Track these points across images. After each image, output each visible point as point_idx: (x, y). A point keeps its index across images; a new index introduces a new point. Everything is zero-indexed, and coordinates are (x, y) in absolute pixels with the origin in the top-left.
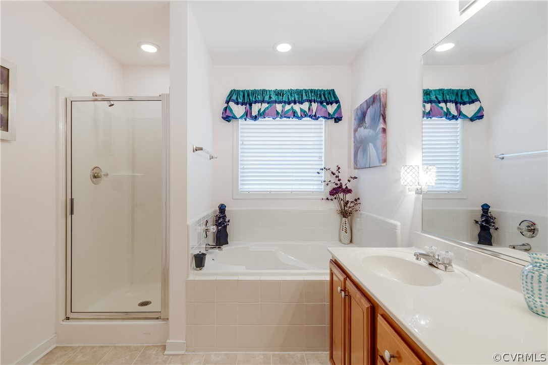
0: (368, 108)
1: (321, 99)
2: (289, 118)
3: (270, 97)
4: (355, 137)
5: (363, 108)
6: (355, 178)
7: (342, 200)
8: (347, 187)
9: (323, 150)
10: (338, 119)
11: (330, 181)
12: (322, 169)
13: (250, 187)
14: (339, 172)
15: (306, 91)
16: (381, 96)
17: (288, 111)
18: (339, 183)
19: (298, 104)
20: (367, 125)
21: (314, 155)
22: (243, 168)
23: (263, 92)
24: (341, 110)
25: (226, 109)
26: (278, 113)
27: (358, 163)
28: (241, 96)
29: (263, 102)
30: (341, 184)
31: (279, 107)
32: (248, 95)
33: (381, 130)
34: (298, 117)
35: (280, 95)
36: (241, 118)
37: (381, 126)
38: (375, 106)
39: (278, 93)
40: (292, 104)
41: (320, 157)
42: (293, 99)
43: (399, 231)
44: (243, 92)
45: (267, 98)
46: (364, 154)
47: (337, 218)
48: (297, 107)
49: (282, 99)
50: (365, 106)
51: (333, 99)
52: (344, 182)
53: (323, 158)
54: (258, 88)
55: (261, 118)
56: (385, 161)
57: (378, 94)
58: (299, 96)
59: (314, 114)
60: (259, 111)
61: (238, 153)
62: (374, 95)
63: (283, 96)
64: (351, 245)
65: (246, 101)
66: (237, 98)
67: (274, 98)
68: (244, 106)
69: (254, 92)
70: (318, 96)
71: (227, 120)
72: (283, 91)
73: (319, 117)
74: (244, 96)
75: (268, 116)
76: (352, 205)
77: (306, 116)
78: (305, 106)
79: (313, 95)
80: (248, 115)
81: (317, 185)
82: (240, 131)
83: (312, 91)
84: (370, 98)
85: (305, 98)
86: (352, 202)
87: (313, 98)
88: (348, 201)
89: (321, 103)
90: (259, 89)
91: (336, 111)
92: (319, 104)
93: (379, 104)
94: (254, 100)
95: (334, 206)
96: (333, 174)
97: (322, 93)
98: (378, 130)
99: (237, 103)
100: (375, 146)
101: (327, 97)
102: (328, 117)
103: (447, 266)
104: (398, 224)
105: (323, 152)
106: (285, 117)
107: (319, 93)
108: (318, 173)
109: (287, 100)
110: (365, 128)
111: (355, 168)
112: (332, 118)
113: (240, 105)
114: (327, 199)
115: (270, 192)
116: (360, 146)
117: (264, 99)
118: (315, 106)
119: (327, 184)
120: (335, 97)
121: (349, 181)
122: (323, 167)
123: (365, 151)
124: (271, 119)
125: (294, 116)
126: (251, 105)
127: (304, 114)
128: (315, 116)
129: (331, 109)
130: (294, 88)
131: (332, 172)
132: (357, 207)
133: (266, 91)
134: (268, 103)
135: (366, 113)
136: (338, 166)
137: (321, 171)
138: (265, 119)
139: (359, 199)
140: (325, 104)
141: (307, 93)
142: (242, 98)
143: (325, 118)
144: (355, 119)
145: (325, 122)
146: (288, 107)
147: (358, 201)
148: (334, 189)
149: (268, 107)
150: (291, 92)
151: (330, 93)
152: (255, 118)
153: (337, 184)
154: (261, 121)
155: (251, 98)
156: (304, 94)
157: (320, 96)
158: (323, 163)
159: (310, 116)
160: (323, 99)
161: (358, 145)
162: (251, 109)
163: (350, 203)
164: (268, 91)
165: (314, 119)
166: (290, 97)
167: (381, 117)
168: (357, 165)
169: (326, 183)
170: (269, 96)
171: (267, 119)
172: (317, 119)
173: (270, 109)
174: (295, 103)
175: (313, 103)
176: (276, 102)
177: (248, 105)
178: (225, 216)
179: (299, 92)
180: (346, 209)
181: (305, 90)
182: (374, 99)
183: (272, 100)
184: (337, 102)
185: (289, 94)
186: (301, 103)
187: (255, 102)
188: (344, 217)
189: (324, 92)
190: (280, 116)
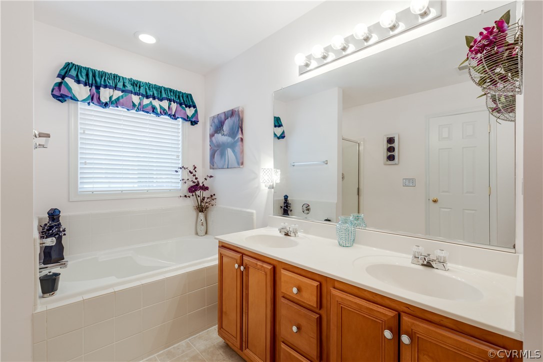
0: (226, 118)
1: (180, 100)
2: (148, 112)
3: (124, 86)
4: (211, 141)
5: (221, 118)
6: (211, 177)
7: (199, 196)
8: (203, 185)
9: (180, 150)
10: (194, 123)
11: (188, 180)
12: (181, 168)
13: (95, 186)
14: (196, 171)
15: (166, 89)
16: (240, 112)
17: (147, 105)
18: (196, 181)
19: (157, 100)
20: (225, 133)
21: (172, 154)
22: (85, 163)
23: (114, 77)
24: (198, 115)
25: (59, 85)
26: (134, 105)
27: (215, 164)
28: (83, 74)
29: (115, 88)
30: (198, 182)
31: (136, 99)
32: (94, 76)
33: (240, 139)
34: (157, 114)
35: (136, 86)
36: (84, 101)
37: (240, 136)
38: (233, 118)
39: (134, 83)
40: (151, 99)
41: (178, 156)
42: (151, 93)
43: (255, 217)
44: (87, 70)
45: (120, 85)
46: (221, 157)
47: (193, 213)
48: (156, 103)
49: (139, 90)
50: (223, 117)
51: (191, 103)
52: (201, 181)
53: (180, 157)
54: (109, 70)
55: (113, 106)
56: (242, 164)
57: (236, 110)
58: (158, 92)
59: (173, 113)
60: (110, 98)
61: (78, 144)
62: (233, 110)
63: (140, 87)
64: (207, 236)
65: (90, 82)
66: (77, 75)
67: (129, 87)
68: (88, 88)
69: (103, 74)
70: (177, 97)
71: (59, 100)
72: (140, 82)
73: (178, 118)
74: (87, 75)
75: (123, 106)
76: (208, 200)
77: (165, 114)
78: (165, 104)
79: (172, 94)
80: (94, 99)
81: (176, 183)
82: (79, 117)
83: (171, 90)
84: (228, 111)
85: (164, 95)
86: (208, 198)
87: (172, 98)
88: (204, 197)
89: (181, 104)
90: (109, 72)
91: (193, 115)
92: (178, 105)
93: (238, 119)
94: (102, 83)
95: (191, 202)
96: (191, 173)
97: (181, 95)
98: (237, 138)
99: (79, 82)
100: (234, 151)
101: (185, 100)
102: (186, 119)
103: (295, 233)
104: (254, 212)
105: (180, 152)
106: (143, 111)
107: (178, 94)
108: (177, 171)
109: (144, 93)
110: (223, 135)
111: (211, 168)
112: (189, 121)
113: (82, 85)
114: (186, 196)
115: (122, 191)
116: (217, 150)
117: (116, 86)
118: (174, 106)
119: (185, 183)
120: (193, 102)
121: (206, 179)
122: (180, 166)
123: (223, 154)
124: (125, 110)
125: (153, 111)
126: (98, 88)
127: (164, 112)
128: (174, 115)
129: (190, 112)
130: (153, 82)
131: (190, 171)
132: (213, 202)
133: (119, 77)
134: (123, 91)
135: (224, 123)
136: (194, 166)
137: (180, 169)
138: (117, 108)
139: (214, 195)
140: (184, 106)
141: (166, 92)
142: (85, 77)
143: (184, 119)
144: (211, 126)
145: (183, 123)
146: (146, 101)
147: (214, 197)
148: (192, 187)
149: (122, 96)
150: (149, 86)
151: (188, 97)
152: (106, 105)
153: (194, 182)
154: (111, 110)
155: (98, 80)
156: (163, 92)
157: (179, 97)
158: (180, 161)
159: (170, 115)
160: (182, 101)
161: (216, 149)
162: (99, 93)
163: (206, 199)
164: (121, 78)
165: (173, 119)
166: (148, 90)
167: (240, 129)
168: (213, 166)
169: (184, 181)
170: (122, 84)
171: (120, 108)
172: (176, 119)
173: (124, 98)
174: (154, 98)
175: (172, 103)
176: (131, 92)
177: (94, 88)
178: (60, 224)
179: (159, 89)
180: (203, 204)
181: (164, 88)
182: (232, 113)
183: (126, 88)
184: (195, 107)
185: (147, 88)
186: (161, 100)
187: (105, 86)
188: (200, 212)
189: (183, 95)
190: (136, 108)
